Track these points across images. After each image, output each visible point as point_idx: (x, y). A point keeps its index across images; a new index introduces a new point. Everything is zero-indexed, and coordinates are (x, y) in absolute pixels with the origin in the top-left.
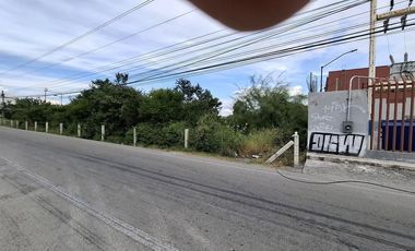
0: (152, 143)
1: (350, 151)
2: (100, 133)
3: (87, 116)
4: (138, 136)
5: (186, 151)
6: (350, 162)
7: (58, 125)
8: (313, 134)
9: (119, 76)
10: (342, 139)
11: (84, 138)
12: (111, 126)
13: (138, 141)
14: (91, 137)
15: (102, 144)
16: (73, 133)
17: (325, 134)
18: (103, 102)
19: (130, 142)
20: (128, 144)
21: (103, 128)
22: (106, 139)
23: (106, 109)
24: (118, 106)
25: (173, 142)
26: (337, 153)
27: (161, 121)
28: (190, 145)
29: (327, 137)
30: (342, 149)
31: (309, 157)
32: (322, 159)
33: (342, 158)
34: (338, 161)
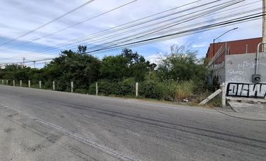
0: (110, 93)
1: (258, 95)
2: (70, 87)
3: (60, 76)
4: (99, 89)
5: (138, 98)
6: (262, 103)
7: (38, 83)
8: (229, 84)
9: (80, 48)
10: (252, 87)
11: (58, 90)
12: (78, 82)
13: (99, 92)
14: (63, 90)
15: (72, 94)
16: (49, 87)
17: (238, 84)
18: (72, 65)
19: (93, 93)
20: (92, 94)
21: (72, 83)
22: (74, 91)
23: (74, 70)
24: (82, 68)
25: (127, 92)
26: (248, 97)
27: (116, 77)
28: (140, 94)
29: (240, 86)
30: (252, 93)
31: (229, 100)
32: (240, 101)
33: (255, 100)
34: (252, 102)
